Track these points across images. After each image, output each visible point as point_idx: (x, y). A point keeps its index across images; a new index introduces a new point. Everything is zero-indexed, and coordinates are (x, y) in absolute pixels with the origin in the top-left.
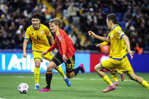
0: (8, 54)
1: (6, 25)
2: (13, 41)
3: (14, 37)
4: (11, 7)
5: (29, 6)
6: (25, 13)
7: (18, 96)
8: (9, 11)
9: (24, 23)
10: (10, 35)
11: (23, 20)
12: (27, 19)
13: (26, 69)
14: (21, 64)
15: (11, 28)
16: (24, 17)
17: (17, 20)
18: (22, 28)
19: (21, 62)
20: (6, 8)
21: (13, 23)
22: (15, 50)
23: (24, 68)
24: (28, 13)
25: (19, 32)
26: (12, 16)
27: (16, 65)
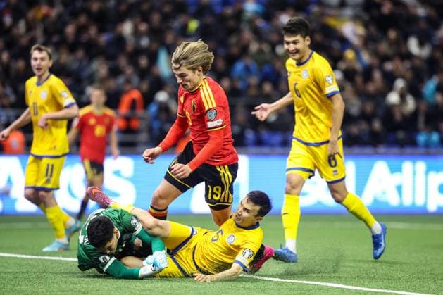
0: (364, 162)
1: (359, 79)
2: (377, 125)
3: (380, 112)
4: (373, 29)
5: (423, 25)
6: (413, 45)
7: (389, 280)
8: (368, 41)
9: (409, 75)
10: (369, 107)
11: (407, 64)
12: (417, 62)
13: (414, 204)
14: (399, 189)
15: (371, 88)
16: (408, 56)
17: (389, 66)
18: (402, 88)
19: (398, 183)
20: (361, 30)
21: (377, 75)
22: (382, 149)
23: (407, 202)
24: (421, 44)
25: (393, 98)
26: (375, 53)
27: (384, 193)
